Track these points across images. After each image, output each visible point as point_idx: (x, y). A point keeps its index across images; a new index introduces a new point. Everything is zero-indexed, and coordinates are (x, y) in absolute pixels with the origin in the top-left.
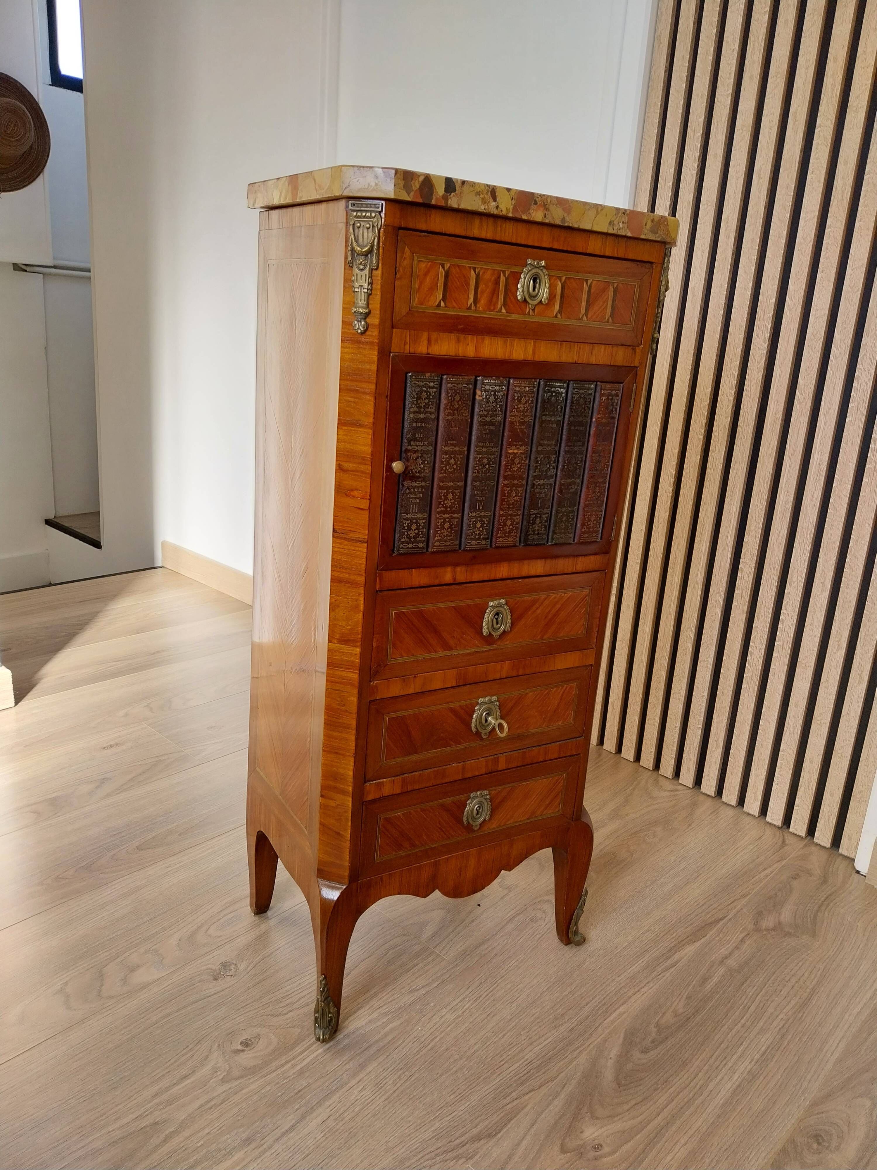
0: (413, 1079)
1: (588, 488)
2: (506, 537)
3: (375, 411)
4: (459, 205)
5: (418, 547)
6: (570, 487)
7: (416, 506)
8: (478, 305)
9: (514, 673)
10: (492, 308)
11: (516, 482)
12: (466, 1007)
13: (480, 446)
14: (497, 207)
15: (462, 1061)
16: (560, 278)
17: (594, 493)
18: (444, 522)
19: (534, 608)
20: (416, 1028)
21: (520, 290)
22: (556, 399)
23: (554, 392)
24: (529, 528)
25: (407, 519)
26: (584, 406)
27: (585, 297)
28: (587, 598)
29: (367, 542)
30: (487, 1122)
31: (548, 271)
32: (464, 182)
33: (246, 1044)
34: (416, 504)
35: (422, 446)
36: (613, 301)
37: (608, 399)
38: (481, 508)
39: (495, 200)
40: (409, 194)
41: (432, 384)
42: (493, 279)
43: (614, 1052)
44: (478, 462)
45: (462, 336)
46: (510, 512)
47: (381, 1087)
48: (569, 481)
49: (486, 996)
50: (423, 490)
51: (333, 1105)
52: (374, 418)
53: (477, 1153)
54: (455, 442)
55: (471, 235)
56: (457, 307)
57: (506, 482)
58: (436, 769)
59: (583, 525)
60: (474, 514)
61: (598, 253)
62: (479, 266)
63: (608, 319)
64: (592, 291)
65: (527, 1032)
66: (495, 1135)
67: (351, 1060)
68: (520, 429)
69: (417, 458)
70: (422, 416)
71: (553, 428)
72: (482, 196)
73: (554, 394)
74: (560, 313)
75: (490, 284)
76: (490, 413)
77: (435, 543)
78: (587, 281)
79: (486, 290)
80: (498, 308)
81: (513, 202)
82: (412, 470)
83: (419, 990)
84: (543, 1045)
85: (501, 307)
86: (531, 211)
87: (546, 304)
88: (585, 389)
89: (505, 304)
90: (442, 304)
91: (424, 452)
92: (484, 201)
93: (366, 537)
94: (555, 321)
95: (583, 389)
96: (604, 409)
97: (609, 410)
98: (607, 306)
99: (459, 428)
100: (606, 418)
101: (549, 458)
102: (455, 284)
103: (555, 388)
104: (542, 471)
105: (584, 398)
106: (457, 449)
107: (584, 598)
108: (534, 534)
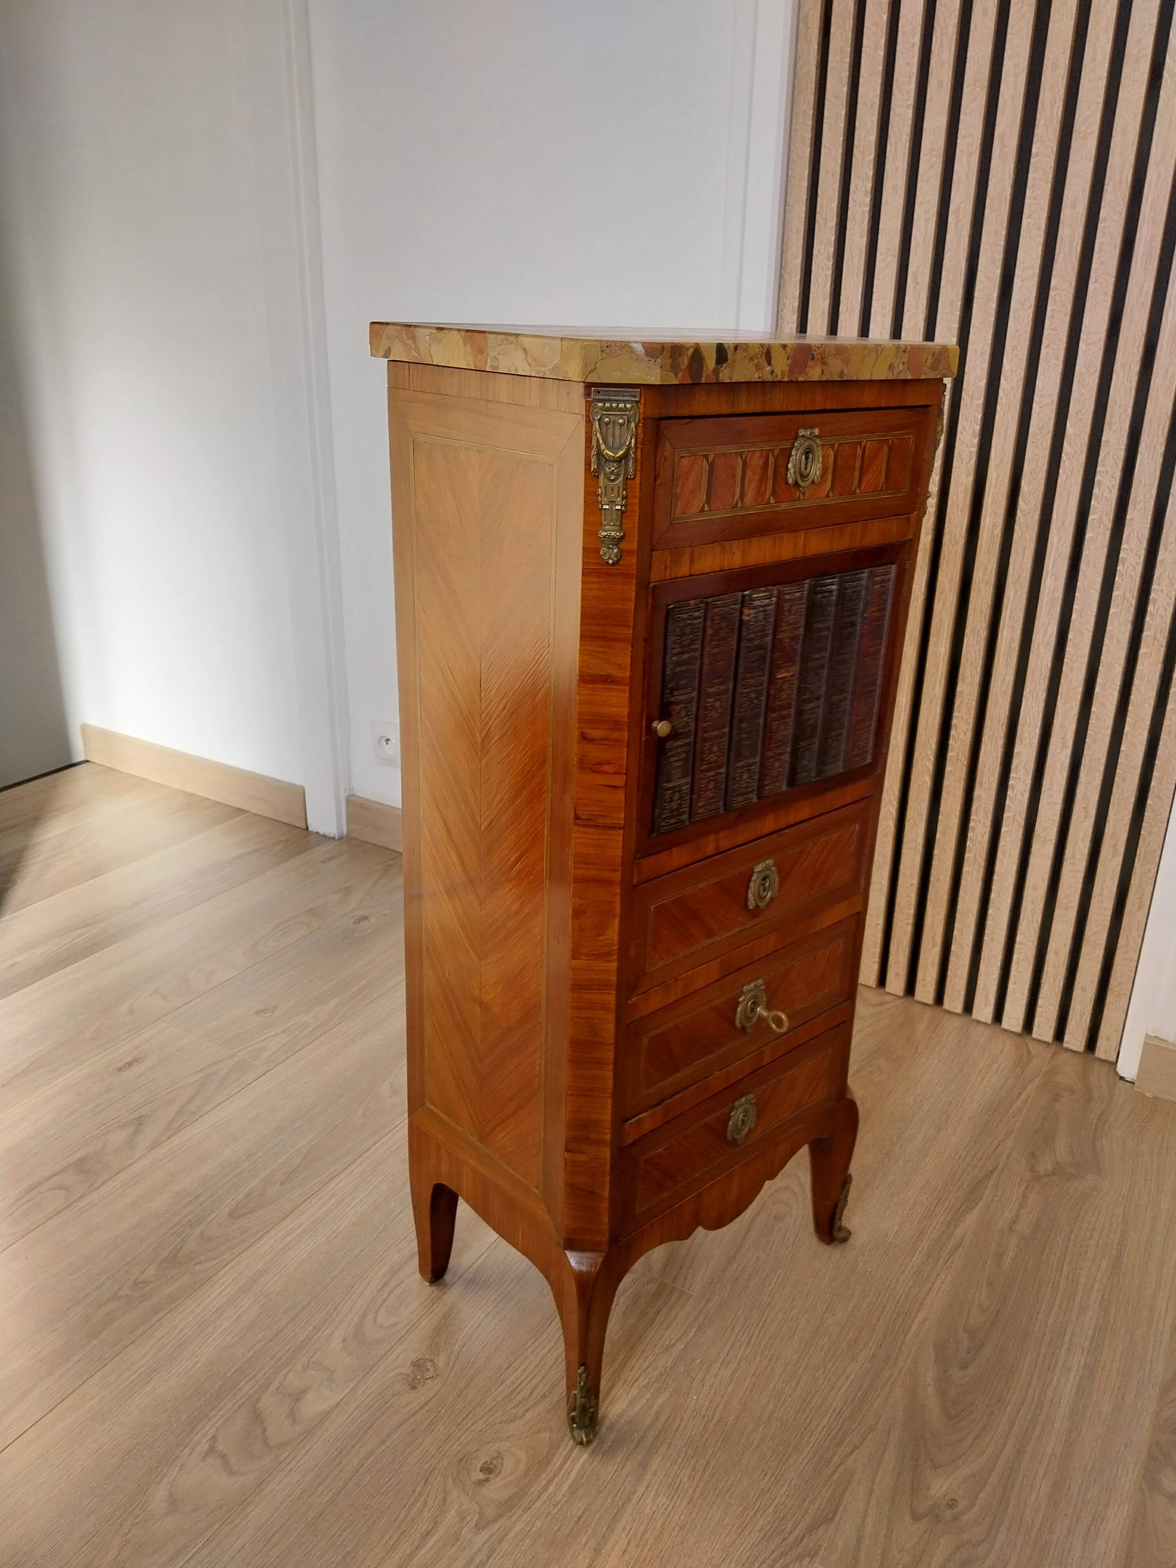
0: (711, 1467)
1: (859, 700)
2: (774, 783)
3: (631, 662)
4: (731, 378)
5: (681, 821)
7: (678, 771)
8: (745, 500)
9: (779, 946)
10: (760, 500)
11: (784, 714)
12: (739, 1356)
13: (748, 678)
15: (760, 1430)
16: (833, 446)
17: (865, 706)
18: (709, 782)
19: (801, 861)
20: (690, 1399)
21: (792, 471)
22: (828, 599)
23: (825, 591)
24: (797, 766)
25: (669, 789)
26: (856, 602)
27: (858, 465)
29: (623, 828)
30: (818, 1503)
31: (821, 441)
32: (736, 347)
33: (488, 1469)
34: (678, 767)
35: (685, 694)
36: (888, 463)
37: (881, 586)
38: (748, 754)
39: (770, 364)
40: (676, 375)
41: (697, 614)
42: (761, 463)
43: (930, 1376)
44: (745, 699)
45: (727, 545)
46: (778, 753)
47: (678, 1488)
48: (838, 698)
49: (759, 1334)
50: (687, 749)
51: (628, 1527)
52: (631, 671)
53: (820, 1546)
54: (720, 680)
55: (739, 411)
56: (722, 508)
57: (774, 717)
59: (853, 747)
60: (740, 764)
61: (873, 405)
62: (746, 450)
63: (882, 486)
64: (866, 455)
65: (824, 1372)
66: (833, 1517)
67: (627, 1460)
68: (790, 647)
69: (681, 711)
70: (686, 656)
71: (822, 637)
72: (756, 361)
73: (825, 594)
75: (758, 470)
76: (759, 634)
77: (698, 810)
78: (860, 443)
79: (754, 479)
80: (766, 500)
81: (790, 361)
82: (677, 728)
83: (674, 1344)
84: (847, 1385)
85: (770, 497)
86: (808, 370)
87: (818, 483)
88: (858, 581)
89: (774, 493)
90: (706, 507)
91: (687, 702)
92: (758, 367)
93: (622, 822)
94: (827, 502)
95: (855, 581)
96: (877, 600)
97: (882, 600)
98: (881, 470)
99: (725, 660)
100: (879, 611)
101: (819, 674)
102: (720, 479)
103: (826, 586)
104: (812, 692)
105: (857, 591)
106: (722, 687)
107: (853, 834)
108: (802, 771)
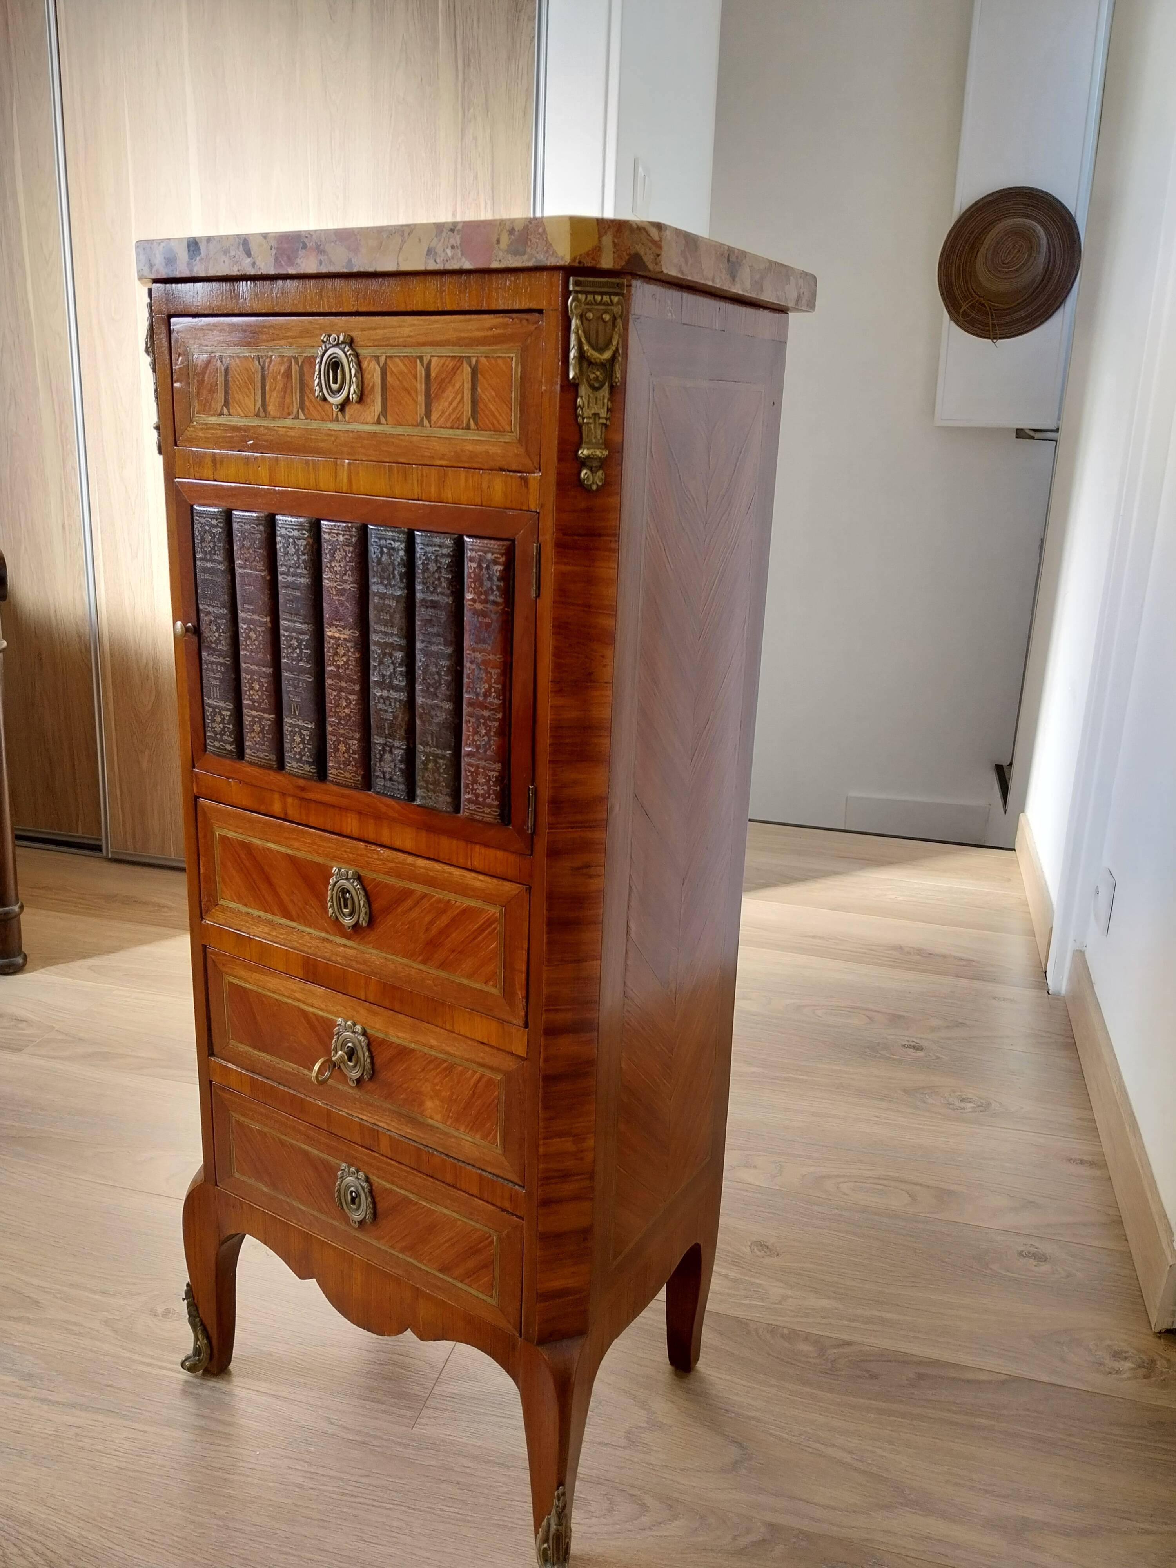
1: (466, 722)
2: (340, 769)
5: (225, 749)
6: (433, 713)
7: (218, 690)
8: (268, 410)
9: (386, 1003)
10: (286, 413)
11: (344, 685)
13: (289, 620)
14: (254, 264)
16: (377, 358)
18: (256, 722)
19: (404, 904)
21: (317, 383)
22: (390, 559)
23: (386, 547)
24: (376, 765)
25: (210, 706)
26: (437, 576)
27: (421, 387)
28: (494, 922)
31: (353, 349)
34: (217, 686)
35: (214, 607)
36: (474, 388)
37: (480, 566)
38: (299, 714)
39: (249, 255)
41: (215, 522)
42: (282, 371)
44: (285, 643)
45: (251, 456)
46: (343, 732)
48: (429, 702)
50: (225, 670)
54: (254, 607)
56: (243, 415)
57: (332, 682)
59: (466, 787)
60: (291, 721)
62: (262, 353)
63: (469, 422)
64: (433, 375)
68: (338, 600)
69: (212, 622)
70: (209, 565)
71: (390, 607)
72: (232, 253)
73: (385, 550)
74: (384, 416)
75: (279, 378)
76: (292, 570)
77: (248, 749)
78: (421, 358)
79: (276, 387)
80: (294, 413)
81: (273, 251)
82: (208, 638)
85: (299, 411)
87: (357, 403)
89: (301, 404)
90: (226, 411)
91: (217, 617)
94: (378, 429)
95: (431, 546)
96: (475, 584)
97: (485, 588)
98: (463, 397)
99: (254, 586)
100: (482, 602)
101: (391, 655)
102: (237, 383)
103: (386, 539)
104: (384, 676)
105: (436, 561)
106: (256, 617)
107: (492, 923)
108: (384, 778)
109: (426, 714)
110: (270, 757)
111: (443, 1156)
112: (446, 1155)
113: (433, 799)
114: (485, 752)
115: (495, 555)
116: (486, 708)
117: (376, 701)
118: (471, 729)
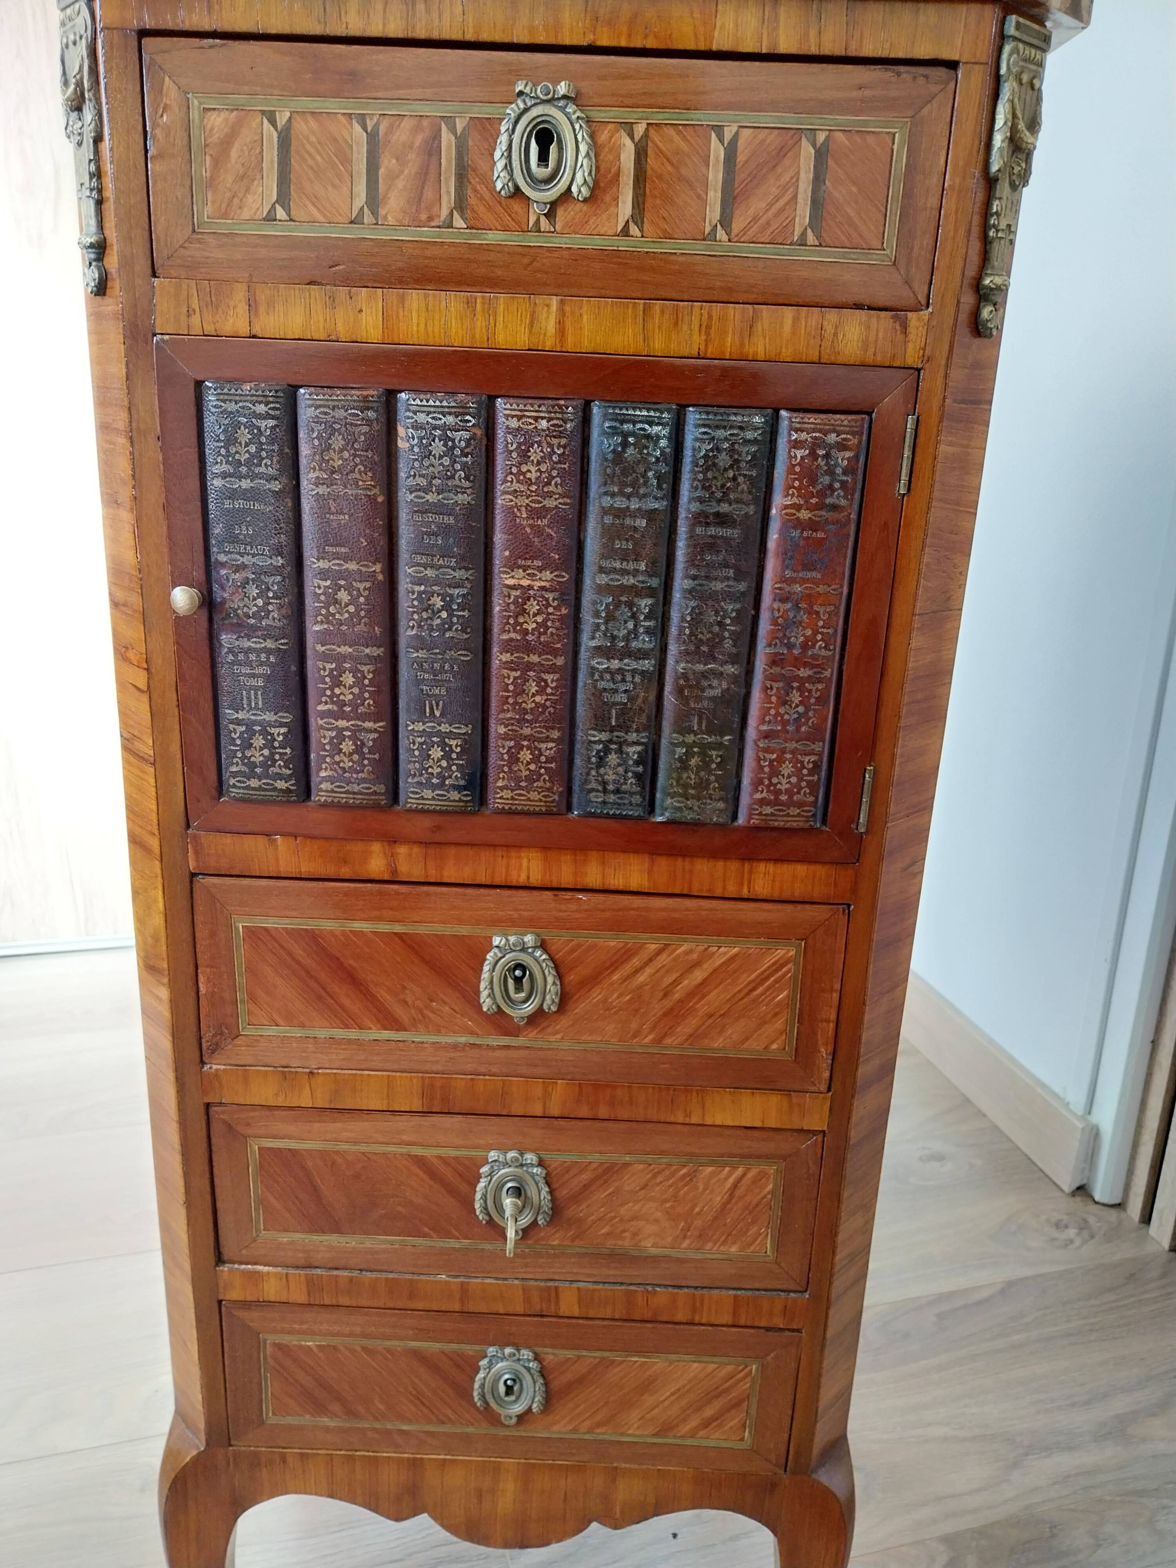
1: (765, 689)
2: (521, 788)
3: (133, 470)
5: (275, 789)
6: (705, 683)
7: (256, 695)
8: (382, 212)
9: (584, 1112)
10: (423, 217)
11: (534, 658)
13: (419, 565)
16: (629, 128)
17: (785, 703)
18: (341, 738)
19: (628, 968)
21: (500, 165)
22: (641, 453)
23: (633, 434)
24: (588, 774)
25: (238, 722)
26: (731, 474)
27: (716, 176)
28: (790, 966)
29: (154, 764)
31: (583, 110)
34: (256, 688)
35: (254, 555)
36: (818, 180)
37: (813, 455)
38: (437, 714)
41: (261, 408)
42: (419, 141)
44: (416, 603)
45: (342, 291)
46: (527, 731)
48: (700, 667)
50: (272, 659)
52: (134, 487)
54: (343, 550)
55: (341, 31)
56: (321, 219)
57: (506, 657)
58: (391, 1276)
59: (757, 783)
60: (420, 727)
61: (749, 47)
62: (373, 111)
63: (804, 234)
64: (741, 158)
68: (532, 527)
69: (246, 581)
70: (245, 484)
71: (635, 529)
73: (631, 440)
74: (636, 223)
75: (412, 156)
76: (437, 482)
77: (320, 783)
78: (719, 130)
79: (402, 172)
80: (443, 217)
82: (235, 610)
85: (451, 214)
87: (585, 200)
88: (732, 427)
89: (460, 205)
90: (281, 213)
91: (260, 572)
93: (152, 753)
94: (623, 244)
95: (725, 428)
96: (801, 483)
97: (820, 487)
98: (795, 197)
99: (351, 515)
100: (811, 508)
101: (630, 605)
102: (310, 162)
103: (634, 423)
104: (614, 638)
105: (732, 451)
106: (352, 566)
107: (783, 966)
108: (605, 791)
109: (691, 687)
110: (374, 788)
111: (670, 1289)
112: (674, 1287)
113: (696, 808)
114: (798, 729)
115: (843, 436)
116: (805, 665)
117: (597, 677)
118: (774, 699)
